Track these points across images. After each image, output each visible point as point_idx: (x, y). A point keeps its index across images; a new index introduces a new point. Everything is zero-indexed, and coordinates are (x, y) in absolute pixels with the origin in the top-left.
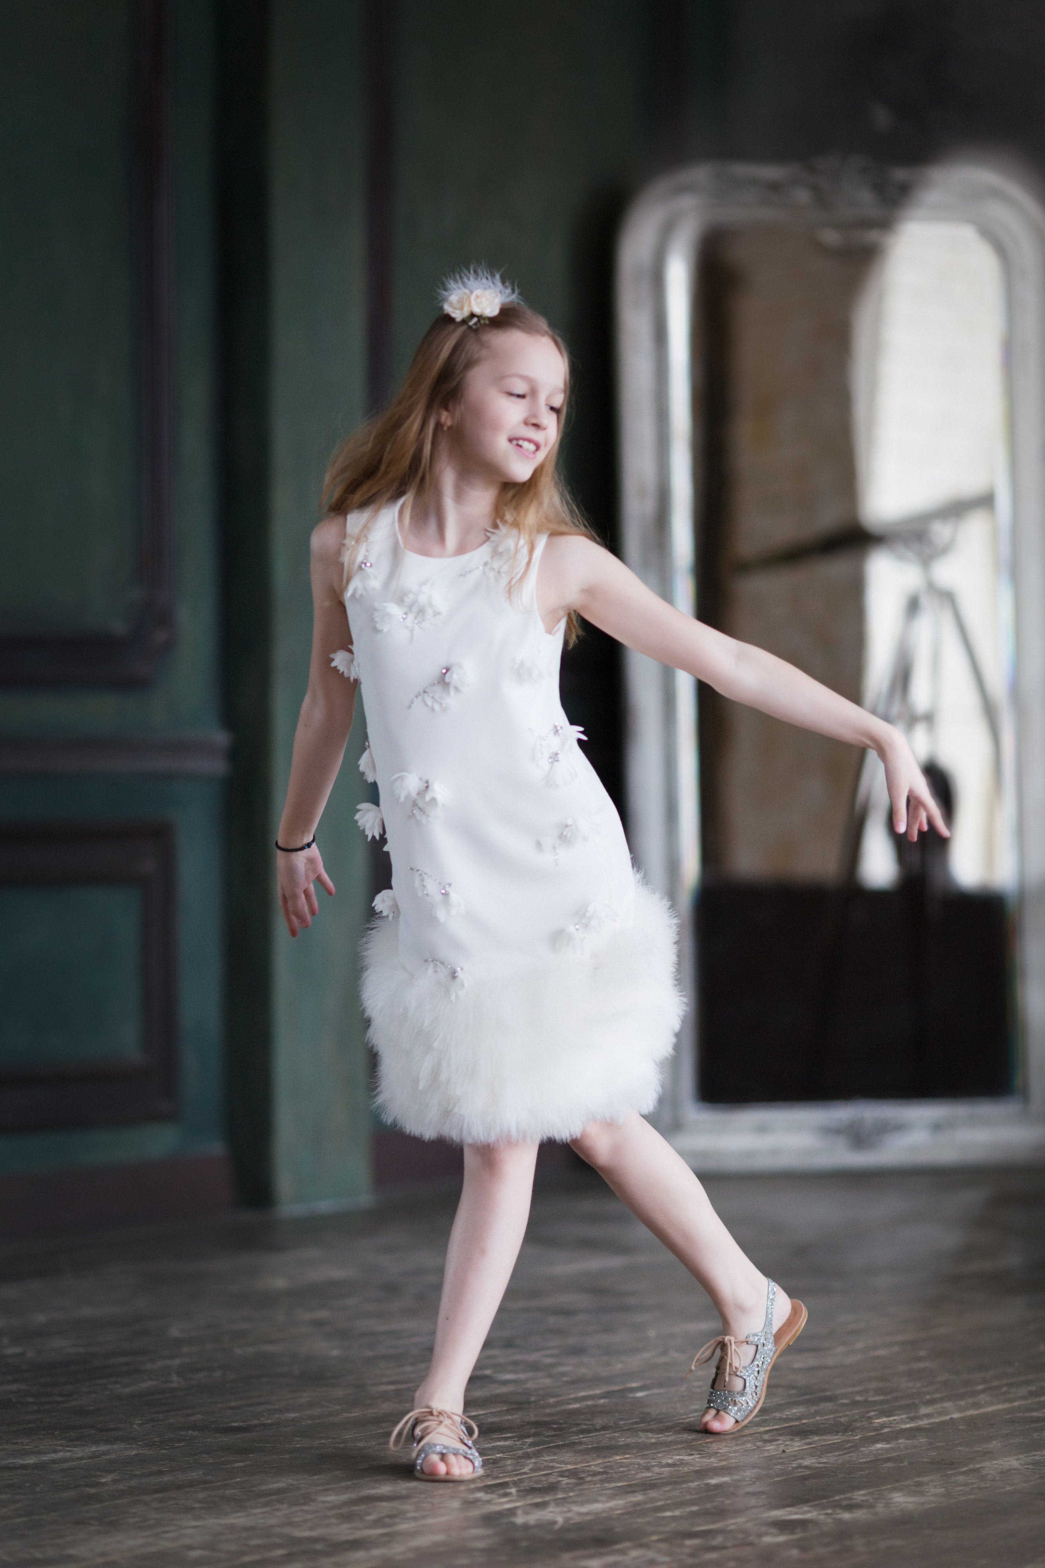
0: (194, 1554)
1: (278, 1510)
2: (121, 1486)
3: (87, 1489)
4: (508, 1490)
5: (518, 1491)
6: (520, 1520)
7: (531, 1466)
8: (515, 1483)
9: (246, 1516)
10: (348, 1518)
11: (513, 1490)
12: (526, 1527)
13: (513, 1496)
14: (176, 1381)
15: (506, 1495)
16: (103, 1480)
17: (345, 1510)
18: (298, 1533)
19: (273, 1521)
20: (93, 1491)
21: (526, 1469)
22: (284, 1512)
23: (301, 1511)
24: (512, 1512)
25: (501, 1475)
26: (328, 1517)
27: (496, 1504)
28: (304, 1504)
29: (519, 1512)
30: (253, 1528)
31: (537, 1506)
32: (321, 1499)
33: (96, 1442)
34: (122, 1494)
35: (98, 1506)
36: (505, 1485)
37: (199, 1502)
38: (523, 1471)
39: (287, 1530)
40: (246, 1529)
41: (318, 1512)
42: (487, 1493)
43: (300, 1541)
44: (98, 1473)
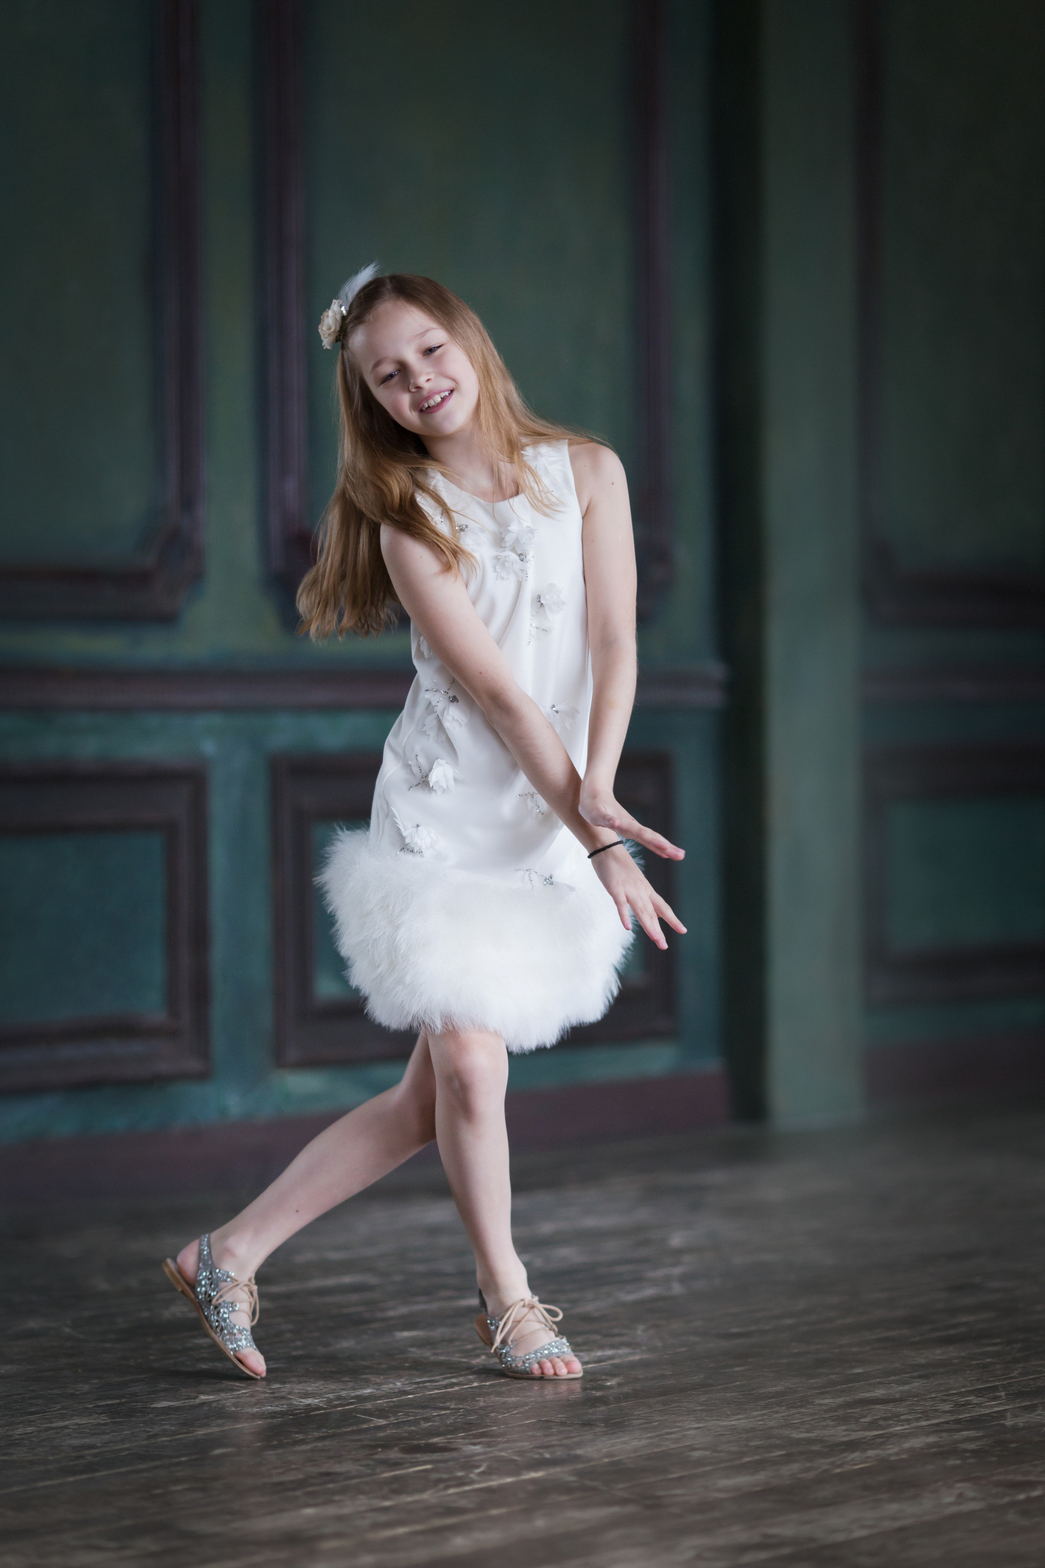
0: (697, 1454)
1: (777, 1412)
2: (626, 1389)
3: (594, 1392)
4: (998, 1394)
5: (1006, 1395)
6: (1009, 1422)
7: (1019, 1371)
8: (1004, 1387)
9: (747, 1418)
10: (844, 1420)
11: (1003, 1394)
12: (1015, 1429)
13: (1003, 1400)
14: (677, 1289)
15: (996, 1398)
16: (609, 1384)
17: (841, 1412)
18: (795, 1435)
19: (772, 1424)
20: (599, 1394)
21: (1015, 1373)
22: (782, 1415)
23: (798, 1413)
24: (1002, 1414)
25: (991, 1379)
26: (825, 1419)
27: (984, 1407)
28: (800, 1407)
29: (1009, 1415)
30: (753, 1430)
31: (1026, 1408)
32: (818, 1401)
33: (602, 1347)
34: (627, 1397)
35: (603, 1408)
36: (994, 1389)
37: (701, 1405)
38: (1013, 1375)
39: (786, 1432)
40: (747, 1431)
41: (815, 1414)
42: (977, 1396)
43: (798, 1442)
44: (604, 1377)
